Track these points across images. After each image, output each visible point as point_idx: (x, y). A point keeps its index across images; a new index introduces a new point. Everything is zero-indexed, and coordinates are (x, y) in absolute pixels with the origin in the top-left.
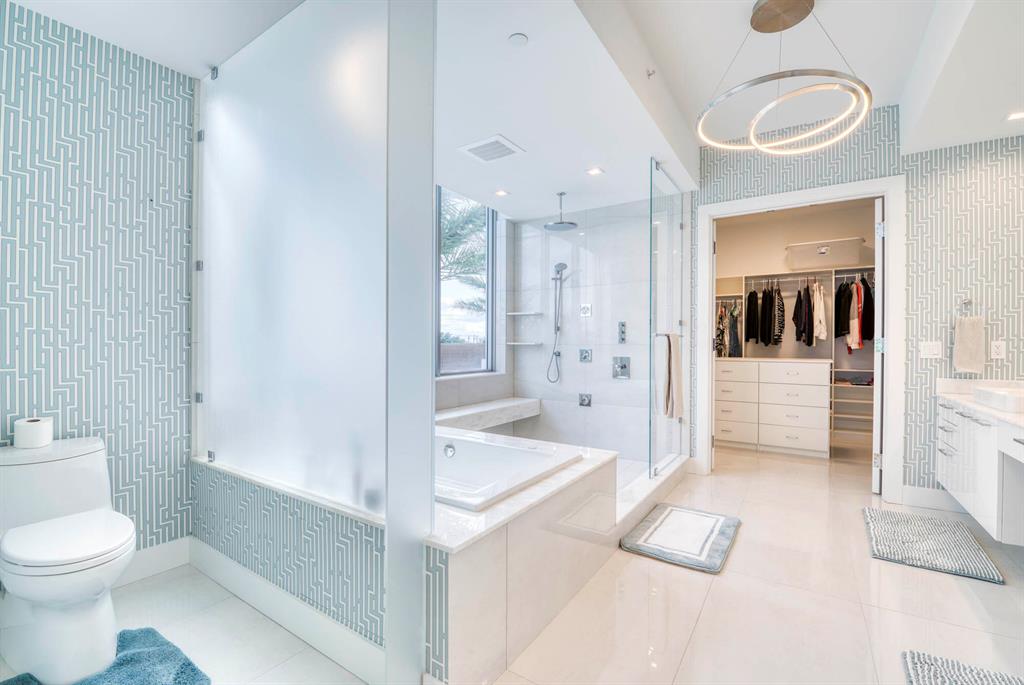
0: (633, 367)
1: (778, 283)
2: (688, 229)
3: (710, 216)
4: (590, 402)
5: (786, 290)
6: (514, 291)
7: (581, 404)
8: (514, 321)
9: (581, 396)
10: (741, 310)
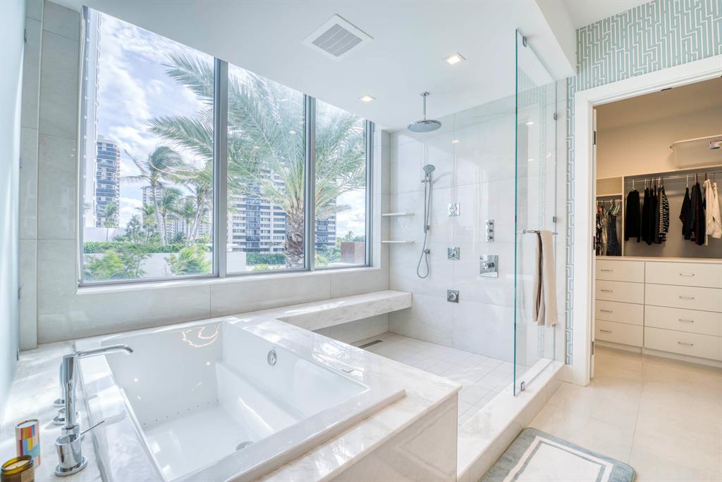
0: (501, 264)
1: (662, 181)
2: (563, 120)
3: (590, 102)
4: (457, 296)
5: (670, 189)
6: (390, 194)
7: (449, 300)
8: (389, 221)
9: (449, 292)
10: (621, 209)
